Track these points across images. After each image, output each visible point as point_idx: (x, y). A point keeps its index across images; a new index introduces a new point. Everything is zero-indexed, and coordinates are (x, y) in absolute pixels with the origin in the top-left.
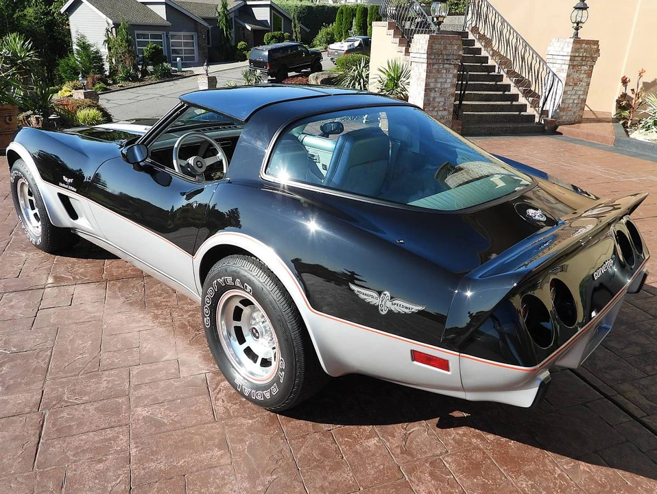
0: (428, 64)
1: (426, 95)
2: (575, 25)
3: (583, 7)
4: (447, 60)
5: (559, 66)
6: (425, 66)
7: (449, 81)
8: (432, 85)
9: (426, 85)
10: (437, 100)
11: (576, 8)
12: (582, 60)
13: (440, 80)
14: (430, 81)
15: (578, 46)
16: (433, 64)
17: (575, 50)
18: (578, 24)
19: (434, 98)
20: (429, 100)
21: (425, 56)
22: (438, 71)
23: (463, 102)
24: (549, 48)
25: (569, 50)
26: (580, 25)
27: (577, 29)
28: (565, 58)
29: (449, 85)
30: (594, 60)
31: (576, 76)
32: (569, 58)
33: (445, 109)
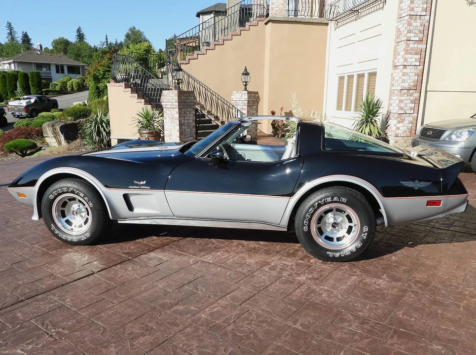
0: (179, 109)
1: (180, 128)
2: (245, 83)
3: (246, 73)
4: (189, 105)
5: (241, 106)
6: (177, 110)
7: (191, 118)
8: (182, 121)
9: (180, 121)
10: (187, 130)
11: (243, 74)
12: (253, 103)
13: (187, 118)
14: (181, 119)
15: (250, 95)
16: (182, 108)
17: (249, 97)
18: (246, 82)
19: (185, 130)
20: (182, 131)
21: (177, 103)
22: (185, 113)
23: (199, 132)
24: (232, 97)
25: (246, 97)
26: (247, 83)
27: (245, 86)
28: (244, 102)
29: (192, 121)
30: (258, 102)
31: (251, 111)
32: (247, 102)
33: (191, 136)
